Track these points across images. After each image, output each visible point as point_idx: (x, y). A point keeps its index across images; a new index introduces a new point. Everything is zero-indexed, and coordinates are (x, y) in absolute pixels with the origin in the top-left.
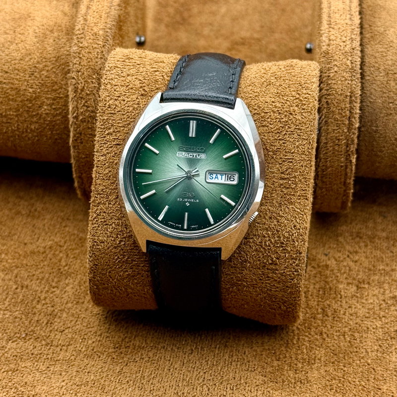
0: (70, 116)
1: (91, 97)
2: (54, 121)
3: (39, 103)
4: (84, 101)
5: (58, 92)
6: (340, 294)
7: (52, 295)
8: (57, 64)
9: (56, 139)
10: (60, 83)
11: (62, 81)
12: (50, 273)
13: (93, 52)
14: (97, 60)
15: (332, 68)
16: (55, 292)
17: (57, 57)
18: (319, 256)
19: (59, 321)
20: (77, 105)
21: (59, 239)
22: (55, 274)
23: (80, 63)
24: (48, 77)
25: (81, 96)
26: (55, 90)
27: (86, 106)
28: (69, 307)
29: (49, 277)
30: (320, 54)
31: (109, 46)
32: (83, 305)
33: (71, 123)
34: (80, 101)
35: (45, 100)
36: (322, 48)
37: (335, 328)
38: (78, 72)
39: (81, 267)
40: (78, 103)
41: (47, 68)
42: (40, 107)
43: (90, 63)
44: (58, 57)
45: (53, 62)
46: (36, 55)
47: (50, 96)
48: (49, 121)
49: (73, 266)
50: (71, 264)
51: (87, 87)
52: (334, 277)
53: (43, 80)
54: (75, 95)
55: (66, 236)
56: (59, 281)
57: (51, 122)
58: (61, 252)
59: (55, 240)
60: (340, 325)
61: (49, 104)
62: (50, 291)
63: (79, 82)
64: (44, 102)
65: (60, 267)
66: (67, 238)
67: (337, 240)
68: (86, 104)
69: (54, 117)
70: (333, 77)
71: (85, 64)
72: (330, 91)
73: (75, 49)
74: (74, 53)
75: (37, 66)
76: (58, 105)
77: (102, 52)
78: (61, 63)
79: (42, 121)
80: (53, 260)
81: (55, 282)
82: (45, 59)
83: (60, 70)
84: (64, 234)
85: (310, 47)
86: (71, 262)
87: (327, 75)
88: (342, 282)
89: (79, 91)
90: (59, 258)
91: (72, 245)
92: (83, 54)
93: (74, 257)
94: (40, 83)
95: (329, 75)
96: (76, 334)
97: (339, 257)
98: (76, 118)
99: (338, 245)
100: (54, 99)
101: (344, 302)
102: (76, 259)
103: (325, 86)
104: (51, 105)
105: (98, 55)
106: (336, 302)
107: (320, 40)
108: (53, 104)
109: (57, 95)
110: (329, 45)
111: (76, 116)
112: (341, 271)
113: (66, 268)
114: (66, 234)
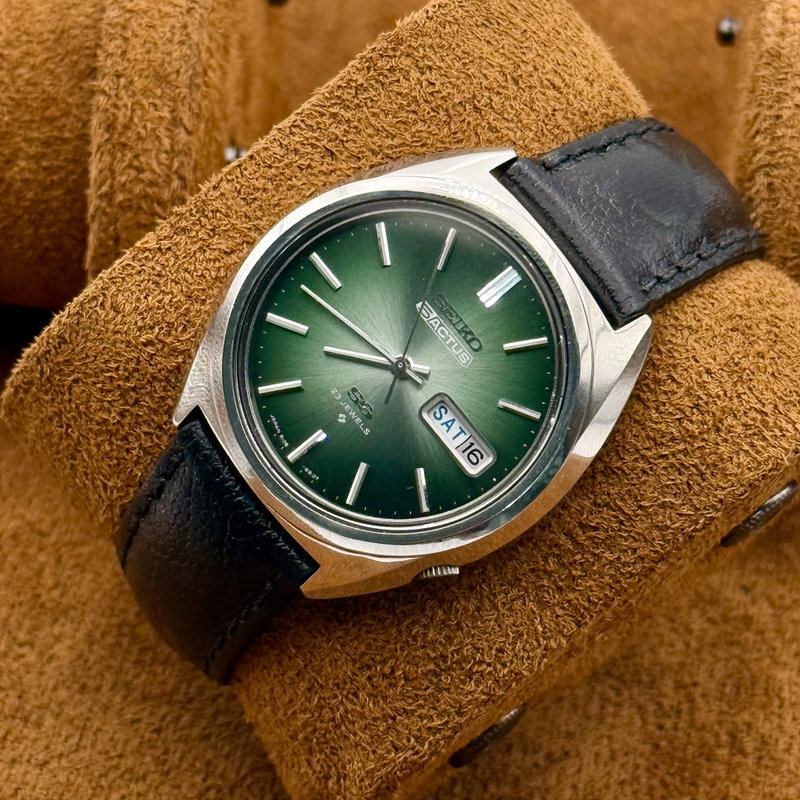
0: (91, 192)
1: (150, 146)
2: (45, 202)
3: (6, 152)
4: (130, 155)
5: (60, 124)
6: (778, 696)
7: (16, 665)
8: (60, 50)
9: (47, 249)
10: (64, 102)
11: (70, 95)
12: (13, 606)
13: (161, 26)
14: (170, 47)
15: (787, 94)
16: (22, 656)
17: (58, 31)
18: (728, 593)
19: (33, 735)
20: (111, 165)
21: (37, 513)
22: (24, 609)
23: (124, 53)
24: (35, 84)
25: (123, 140)
26: (51, 120)
27: (136, 168)
28: (60, 699)
29: (10, 616)
30: (757, 55)
31: (203, 11)
32: (99, 696)
33: (91, 210)
34: (119, 155)
35: (23, 145)
36: (762, 40)
37: (761, 786)
38: (119, 76)
39: (94, 592)
40: (114, 158)
41: (31, 61)
42: (8, 162)
43: (152, 56)
44: (63, 32)
45: (49, 44)
46: (5, 24)
47: (36, 134)
48: (30, 200)
49: (75, 588)
50: (69, 583)
51: (141, 119)
52: (764, 648)
53: (18, 91)
54: (107, 136)
55: (57, 507)
56: (35, 628)
57: (35, 202)
58: (41, 549)
59: (29, 517)
60: (776, 779)
61: (33, 157)
62: (12, 655)
63: (120, 103)
64: (20, 149)
65: (37, 592)
66: (60, 513)
67: (779, 552)
68: (136, 163)
69: (45, 189)
70: (790, 118)
71: (139, 57)
72: (781, 157)
73: (114, 14)
74: (110, 24)
75: (6, 52)
76: (57, 158)
77: (185, 27)
78: (70, 47)
79: (12, 199)
80: (23, 570)
81: (25, 630)
82: (28, 34)
83: (66, 65)
84: (51, 500)
85: (731, 28)
86: (70, 577)
87: (772, 113)
88: (785, 664)
89: (119, 128)
90: (36, 565)
91: (72, 532)
92: (133, 31)
93: (77, 565)
94: (10, 98)
95: (780, 113)
96: (79, 774)
97: (782, 597)
98: (108, 197)
99: (778, 563)
100: (46, 143)
101: (789, 718)
102: (82, 572)
103: (768, 141)
104: (37, 158)
105: (173, 34)
106: (767, 718)
107: (759, 20)
108: (43, 155)
109: (56, 133)
110: (782, 34)
111: (106, 194)
112: (784, 634)
113: (56, 593)
114: (56, 502)
